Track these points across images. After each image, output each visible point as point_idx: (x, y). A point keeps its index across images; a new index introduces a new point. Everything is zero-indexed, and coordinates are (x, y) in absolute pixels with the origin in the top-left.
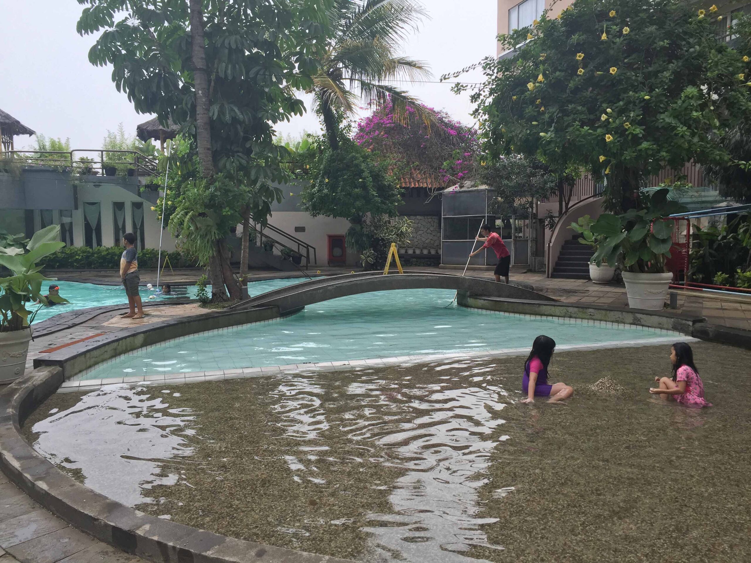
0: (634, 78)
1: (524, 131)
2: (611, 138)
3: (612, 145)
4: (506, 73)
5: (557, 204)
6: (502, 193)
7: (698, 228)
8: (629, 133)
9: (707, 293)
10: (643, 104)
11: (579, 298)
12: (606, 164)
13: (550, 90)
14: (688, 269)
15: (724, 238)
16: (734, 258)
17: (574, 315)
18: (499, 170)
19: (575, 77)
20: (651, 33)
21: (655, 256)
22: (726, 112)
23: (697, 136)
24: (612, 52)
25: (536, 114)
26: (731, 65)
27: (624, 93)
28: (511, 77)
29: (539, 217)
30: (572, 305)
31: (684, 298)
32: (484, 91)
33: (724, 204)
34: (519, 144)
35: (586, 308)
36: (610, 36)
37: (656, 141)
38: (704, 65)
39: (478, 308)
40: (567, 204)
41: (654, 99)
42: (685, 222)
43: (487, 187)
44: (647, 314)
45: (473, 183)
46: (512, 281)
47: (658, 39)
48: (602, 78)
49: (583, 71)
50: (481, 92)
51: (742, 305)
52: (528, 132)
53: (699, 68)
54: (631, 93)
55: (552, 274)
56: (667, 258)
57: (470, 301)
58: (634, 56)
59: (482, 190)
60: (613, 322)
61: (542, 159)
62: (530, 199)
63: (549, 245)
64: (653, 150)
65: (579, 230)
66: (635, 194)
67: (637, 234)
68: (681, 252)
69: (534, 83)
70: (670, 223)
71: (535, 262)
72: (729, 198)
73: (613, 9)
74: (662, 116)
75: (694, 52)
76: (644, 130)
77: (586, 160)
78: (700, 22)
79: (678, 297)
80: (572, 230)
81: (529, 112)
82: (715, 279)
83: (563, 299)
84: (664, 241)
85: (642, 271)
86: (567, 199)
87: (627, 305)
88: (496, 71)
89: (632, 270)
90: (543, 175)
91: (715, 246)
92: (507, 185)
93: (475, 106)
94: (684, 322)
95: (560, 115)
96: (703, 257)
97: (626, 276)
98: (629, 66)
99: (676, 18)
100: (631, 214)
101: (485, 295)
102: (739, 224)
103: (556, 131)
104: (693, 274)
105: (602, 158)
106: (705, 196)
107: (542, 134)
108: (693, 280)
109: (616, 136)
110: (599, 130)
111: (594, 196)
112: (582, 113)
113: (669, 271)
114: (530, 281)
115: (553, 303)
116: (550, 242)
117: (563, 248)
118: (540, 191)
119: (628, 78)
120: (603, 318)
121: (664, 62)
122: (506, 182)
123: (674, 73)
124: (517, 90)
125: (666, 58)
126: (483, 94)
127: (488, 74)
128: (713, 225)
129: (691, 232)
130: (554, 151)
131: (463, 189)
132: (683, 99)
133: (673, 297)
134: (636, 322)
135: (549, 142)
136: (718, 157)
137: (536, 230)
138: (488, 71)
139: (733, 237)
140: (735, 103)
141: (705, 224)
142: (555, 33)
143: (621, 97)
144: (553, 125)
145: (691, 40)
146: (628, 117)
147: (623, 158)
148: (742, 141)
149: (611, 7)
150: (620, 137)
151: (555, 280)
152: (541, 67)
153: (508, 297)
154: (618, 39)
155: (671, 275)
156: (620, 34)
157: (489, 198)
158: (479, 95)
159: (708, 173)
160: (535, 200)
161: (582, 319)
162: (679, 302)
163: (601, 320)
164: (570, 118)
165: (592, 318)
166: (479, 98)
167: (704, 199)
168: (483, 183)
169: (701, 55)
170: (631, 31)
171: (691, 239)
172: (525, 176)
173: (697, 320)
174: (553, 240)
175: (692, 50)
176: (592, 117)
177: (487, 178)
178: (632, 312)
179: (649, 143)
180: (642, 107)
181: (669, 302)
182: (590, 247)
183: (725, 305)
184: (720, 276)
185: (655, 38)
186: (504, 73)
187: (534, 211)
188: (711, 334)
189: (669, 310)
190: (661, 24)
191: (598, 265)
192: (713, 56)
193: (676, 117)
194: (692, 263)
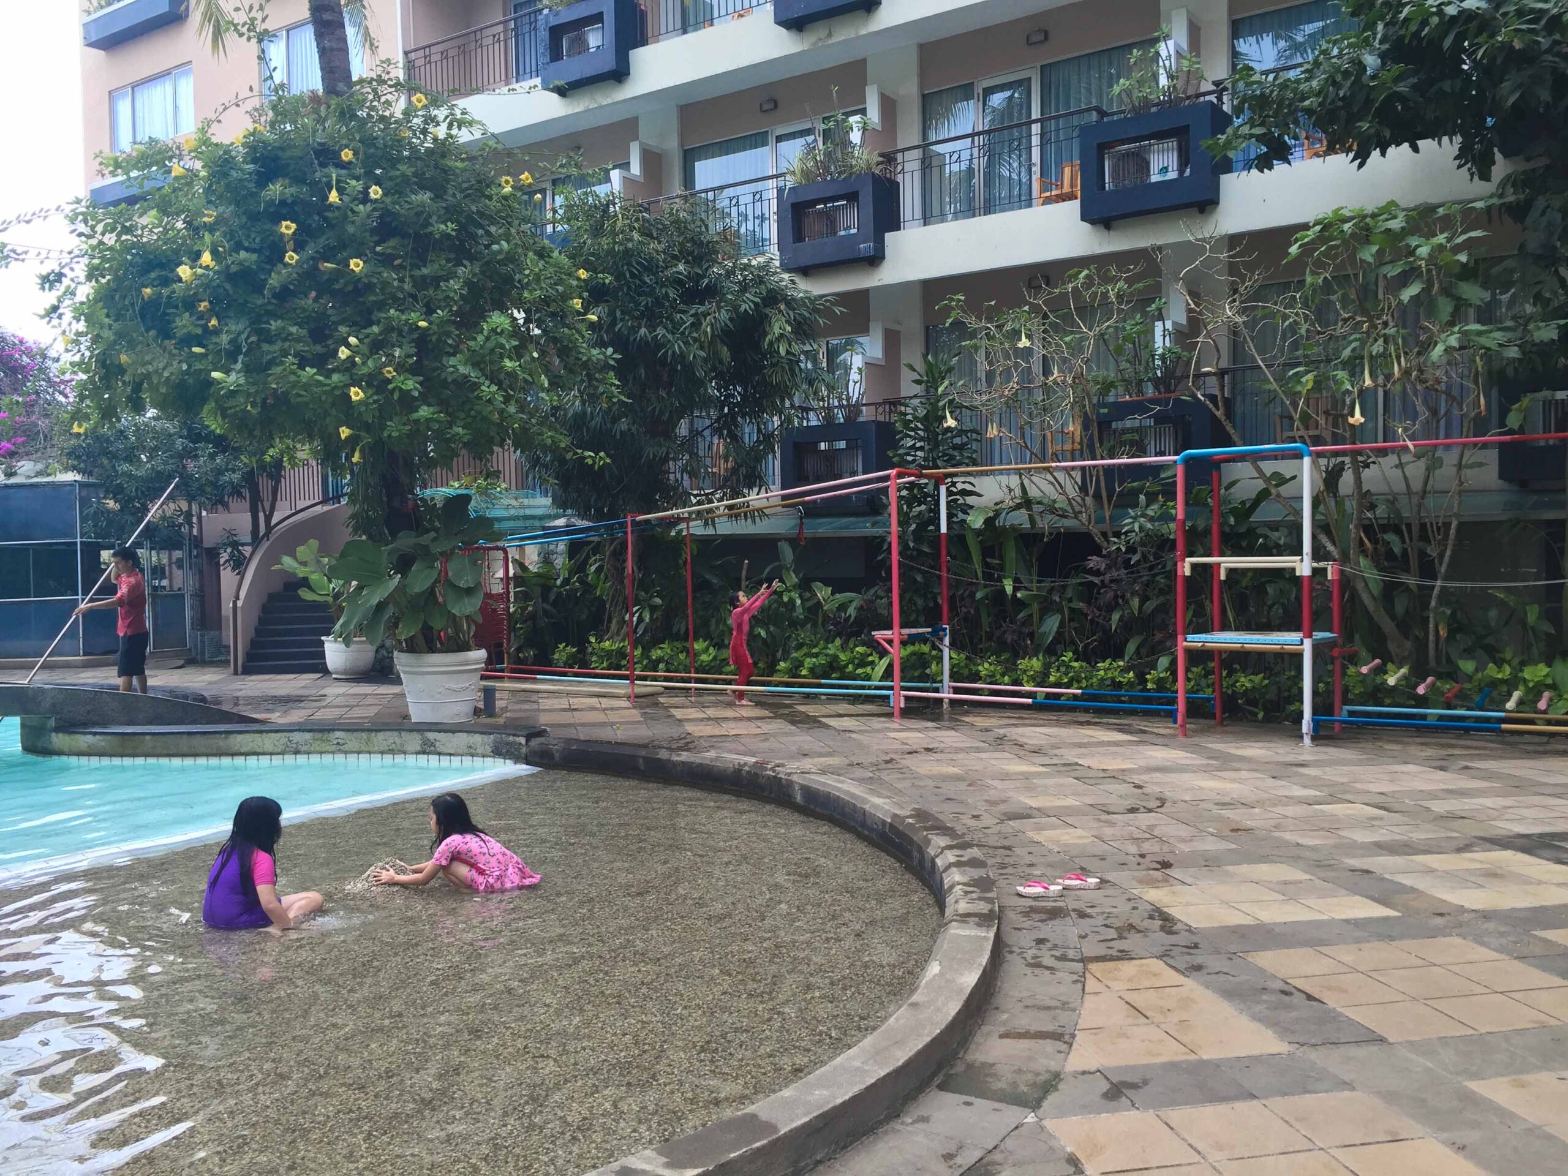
0: (395, 283)
1: (175, 363)
2: (362, 395)
3: (363, 409)
4: (124, 237)
5: (248, 517)
6: (117, 492)
7: (521, 565)
8: (394, 389)
9: (544, 684)
10: (415, 336)
11: (310, 712)
12: (352, 441)
13: (228, 286)
14: (509, 641)
15: (566, 581)
16: (584, 617)
17: (305, 748)
18: (107, 440)
19: (280, 266)
20: (423, 205)
21: (454, 620)
22: (557, 361)
23: (513, 402)
24: (351, 229)
25: (199, 331)
26: (560, 282)
27: (380, 310)
28: (134, 245)
29: (208, 543)
30: (301, 728)
31: (506, 695)
32: (72, 269)
33: (561, 522)
34: (163, 390)
35: (329, 731)
36: (346, 198)
37: (443, 404)
38: (517, 277)
39: (80, 754)
40: (268, 519)
41: (435, 327)
42: (500, 554)
43: (78, 478)
44: (445, 731)
45: (40, 466)
46: (154, 688)
47: (435, 218)
48: (336, 275)
49: (296, 257)
50: (66, 271)
51: (603, 700)
52: (185, 367)
53: (508, 280)
54: (392, 311)
55: (243, 667)
56: (476, 623)
57: (59, 740)
58: (392, 242)
59: (64, 485)
60: (382, 753)
61: (215, 425)
62: (184, 506)
63: (235, 603)
64: (438, 422)
65: (302, 571)
66: (410, 503)
67: (420, 580)
68: (495, 610)
69: (191, 268)
70: (477, 556)
71: (203, 642)
72: (569, 511)
73: (347, 146)
74: (452, 361)
75: (500, 251)
76: (421, 383)
77: (308, 429)
78: (505, 198)
79: (498, 695)
80: (283, 572)
81: (184, 326)
82: (556, 656)
83: (277, 718)
84: (469, 591)
85: (432, 650)
86: (267, 505)
87: (407, 717)
88: (99, 228)
89: (412, 647)
90: (212, 457)
91: (552, 597)
92: (130, 475)
93: (50, 298)
94: (511, 738)
95: (253, 339)
96: (533, 617)
97: (402, 661)
98: (386, 260)
99: (465, 185)
100: (406, 541)
101: (95, 724)
102: (588, 558)
103: (248, 370)
104: (519, 650)
105: (345, 432)
106: (529, 507)
107: (216, 375)
108: (520, 661)
109: (370, 392)
110: (335, 377)
111: (325, 501)
112: (298, 340)
113: (479, 646)
114: (196, 685)
115: (257, 727)
116: (237, 598)
117: (265, 609)
118: (208, 489)
119: (386, 284)
120: (363, 748)
121: (448, 260)
122: (125, 467)
123: (468, 283)
124: (153, 275)
125: (452, 256)
126: (70, 274)
127: (81, 235)
128: (546, 559)
129: (511, 573)
130: (245, 411)
131: (13, 480)
132: (485, 333)
133: (489, 694)
134: (428, 749)
135: (232, 394)
136: (549, 441)
137: (201, 572)
138: (82, 228)
139: (579, 580)
140: (571, 349)
141: (532, 556)
142: (234, 173)
143: (374, 318)
144: (241, 357)
145: (493, 229)
146: (390, 356)
147: (386, 434)
148: (585, 413)
149: (344, 142)
150: (376, 393)
151: (253, 677)
152: (207, 237)
153: (151, 723)
154: (361, 207)
155: (482, 654)
156: (365, 198)
157: (85, 502)
158: (60, 276)
159: (533, 467)
160: (195, 508)
161: (321, 753)
162: (499, 704)
163: (359, 753)
164: (276, 347)
165: (341, 749)
166: (60, 281)
167: (528, 512)
168: (66, 469)
169: (511, 258)
170: (385, 194)
171: (512, 586)
172: (171, 457)
173: (535, 733)
174: (243, 594)
175: (495, 247)
176: (319, 349)
177: (78, 457)
178: (418, 731)
179: (432, 409)
180: (413, 341)
181: (481, 705)
182: (323, 606)
183: (576, 702)
184: (563, 652)
185: (430, 216)
186: (119, 236)
187: (195, 532)
188: (557, 755)
189: (484, 720)
190: (439, 193)
191: (347, 642)
192: (531, 264)
193: (476, 365)
194: (515, 630)
